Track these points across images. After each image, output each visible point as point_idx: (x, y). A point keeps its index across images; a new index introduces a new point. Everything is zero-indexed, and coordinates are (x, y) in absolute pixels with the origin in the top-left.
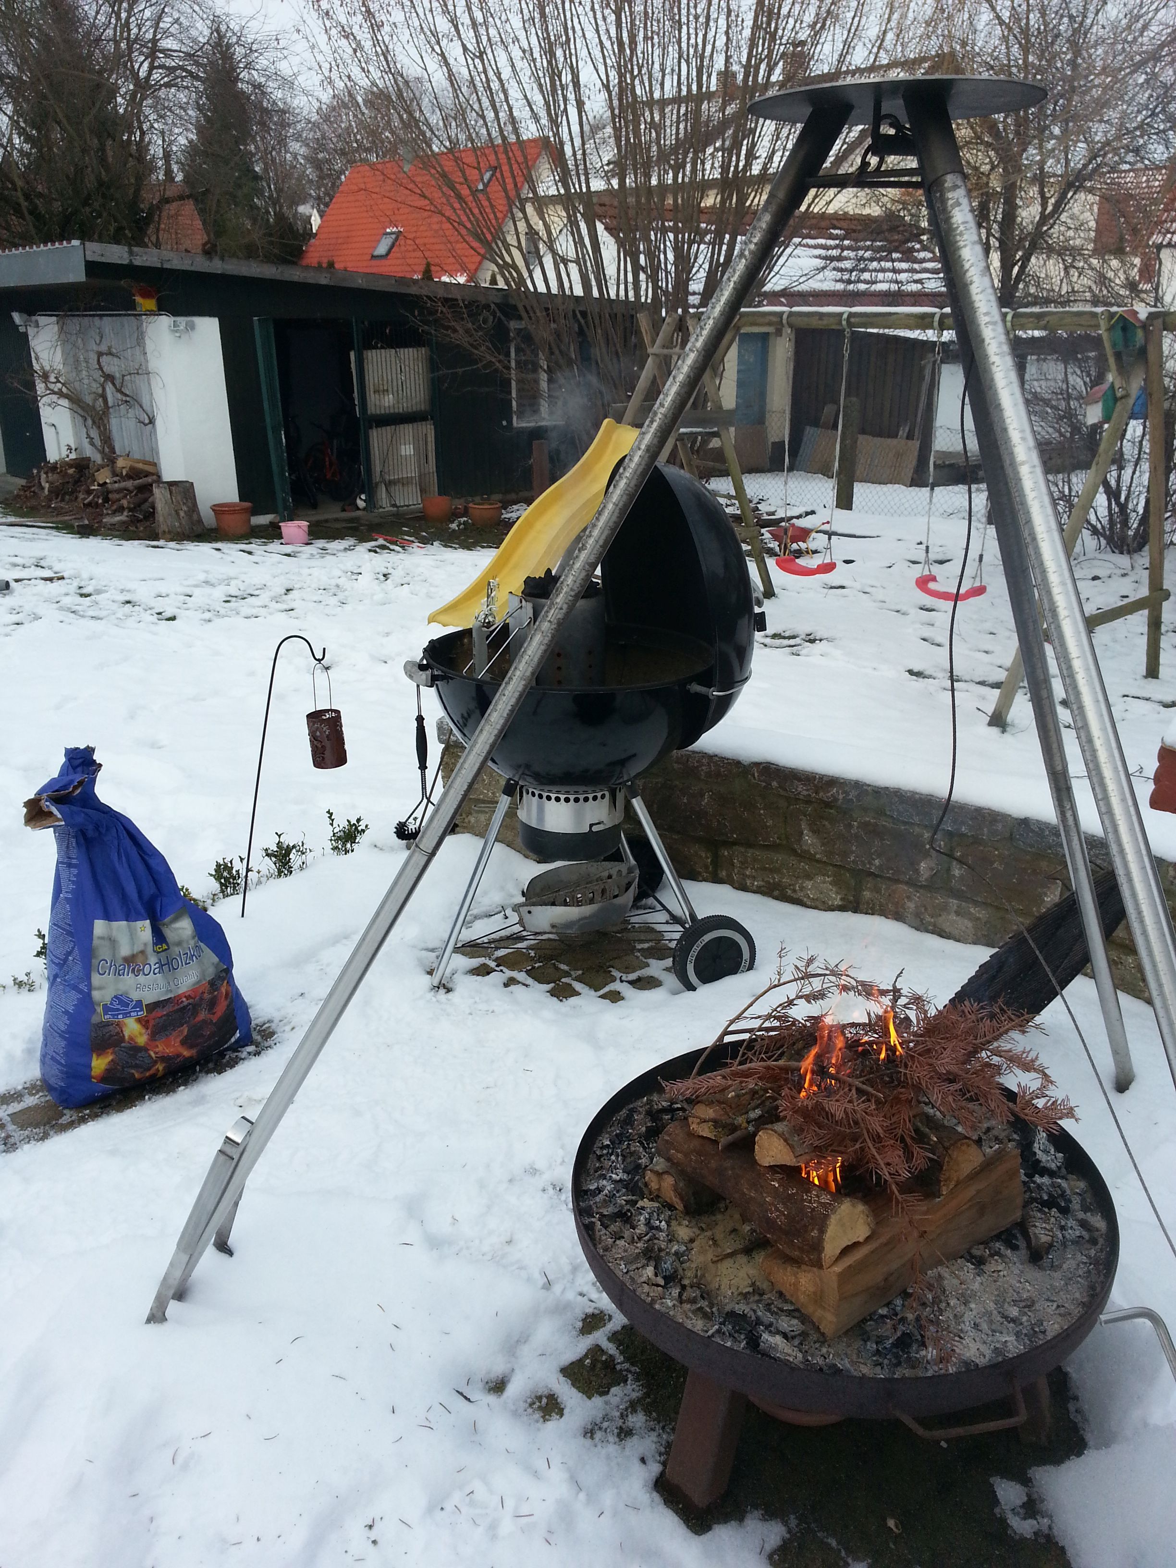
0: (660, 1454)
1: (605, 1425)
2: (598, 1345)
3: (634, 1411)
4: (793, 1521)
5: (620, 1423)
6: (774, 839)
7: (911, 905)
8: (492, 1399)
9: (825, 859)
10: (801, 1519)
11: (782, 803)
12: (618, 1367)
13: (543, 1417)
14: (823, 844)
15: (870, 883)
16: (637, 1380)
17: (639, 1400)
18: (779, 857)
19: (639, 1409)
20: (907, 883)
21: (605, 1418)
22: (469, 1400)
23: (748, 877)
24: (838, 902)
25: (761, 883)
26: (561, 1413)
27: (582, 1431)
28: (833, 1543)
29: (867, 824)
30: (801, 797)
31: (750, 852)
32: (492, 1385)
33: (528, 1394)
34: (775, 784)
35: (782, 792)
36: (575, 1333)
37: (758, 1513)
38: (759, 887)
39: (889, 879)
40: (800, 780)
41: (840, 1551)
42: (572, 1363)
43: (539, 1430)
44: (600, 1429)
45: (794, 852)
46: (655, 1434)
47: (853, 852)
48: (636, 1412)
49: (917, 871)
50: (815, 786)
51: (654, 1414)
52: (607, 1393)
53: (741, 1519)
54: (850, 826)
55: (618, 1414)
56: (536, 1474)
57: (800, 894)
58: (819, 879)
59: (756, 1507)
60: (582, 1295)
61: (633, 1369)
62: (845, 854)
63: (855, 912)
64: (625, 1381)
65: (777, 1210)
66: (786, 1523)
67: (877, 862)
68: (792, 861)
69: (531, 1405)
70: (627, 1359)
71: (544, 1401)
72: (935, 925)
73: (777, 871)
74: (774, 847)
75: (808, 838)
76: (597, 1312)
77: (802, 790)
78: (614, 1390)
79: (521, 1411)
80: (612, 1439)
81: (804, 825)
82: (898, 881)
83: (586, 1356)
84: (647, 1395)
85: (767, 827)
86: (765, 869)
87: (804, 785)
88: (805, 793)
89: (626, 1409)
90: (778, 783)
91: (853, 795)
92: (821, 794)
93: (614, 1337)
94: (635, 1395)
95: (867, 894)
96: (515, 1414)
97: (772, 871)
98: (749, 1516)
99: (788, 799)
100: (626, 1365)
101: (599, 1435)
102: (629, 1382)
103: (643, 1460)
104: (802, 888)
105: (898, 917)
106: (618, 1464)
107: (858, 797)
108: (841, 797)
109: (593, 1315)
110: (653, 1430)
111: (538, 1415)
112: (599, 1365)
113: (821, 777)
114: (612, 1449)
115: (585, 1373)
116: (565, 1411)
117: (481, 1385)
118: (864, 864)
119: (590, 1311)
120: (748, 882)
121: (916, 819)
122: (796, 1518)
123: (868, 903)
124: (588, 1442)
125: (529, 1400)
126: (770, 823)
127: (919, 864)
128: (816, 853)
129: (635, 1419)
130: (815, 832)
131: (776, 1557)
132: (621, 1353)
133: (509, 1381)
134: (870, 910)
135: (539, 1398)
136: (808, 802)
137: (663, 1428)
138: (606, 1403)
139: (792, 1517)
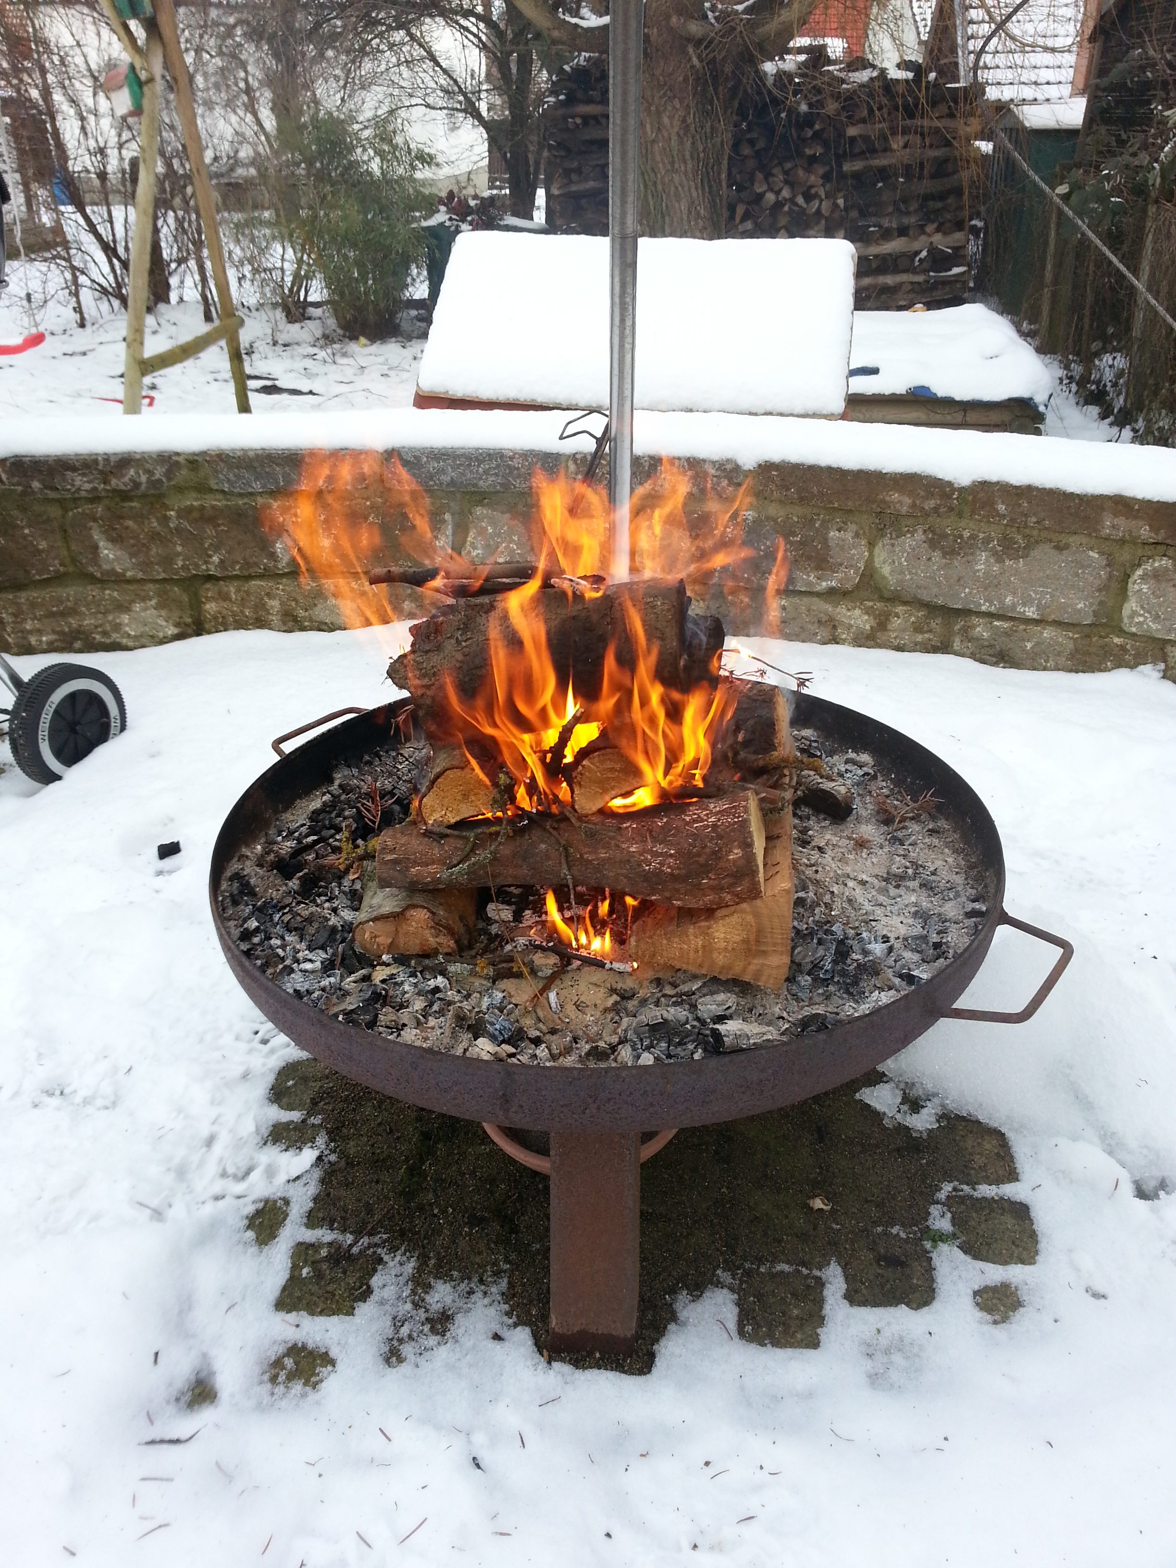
0: (509, 1314)
1: (405, 1331)
2: (300, 1244)
3: (428, 1288)
4: (724, 1276)
5: (422, 1315)
6: (55, 566)
7: (274, 604)
8: (207, 1415)
9: (140, 575)
10: (730, 1267)
11: (54, 512)
12: (355, 1250)
13: (306, 1384)
14: (132, 555)
15: (209, 589)
16: (393, 1249)
17: (419, 1270)
18: (70, 592)
19: (432, 1281)
20: (261, 577)
21: (398, 1322)
22: (177, 1441)
23: (30, 632)
24: (171, 631)
25: (52, 637)
26: (327, 1360)
27: (380, 1360)
28: (786, 1268)
29: (190, 510)
30: (83, 494)
31: (23, 597)
32: (188, 1397)
33: (257, 1370)
34: (36, 485)
35: (52, 495)
36: (254, 1249)
37: (683, 1296)
38: (51, 643)
39: (237, 577)
40: (74, 469)
41: (798, 1271)
42: (284, 1289)
43: (318, 1403)
44: (401, 1341)
45: (92, 579)
46: (479, 1295)
47: (178, 554)
48: (430, 1286)
49: (273, 556)
50: (101, 472)
51: (455, 1273)
52: (369, 1291)
53: (673, 1317)
54: (166, 519)
55: (409, 1306)
56: (376, 1463)
57: (115, 637)
58: (137, 607)
59: (673, 1291)
60: (218, 1198)
61: (376, 1239)
62: (167, 561)
63: (198, 634)
64: (380, 1261)
65: (656, 855)
66: (719, 1284)
67: (215, 559)
68: (92, 591)
69: (274, 1379)
70: (358, 1233)
71: (289, 1362)
72: (311, 620)
73: (73, 612)
74: (58, 579)
75: (108, 552)
76: (260, 1205)
77: (82, 483)
78: (376, 1281)
79: (266, 1399)
80: (433, 1340)
81: (96, 535)
82: (249, 578)
83: (295, 1268)
84: (423, 1259)
85: (39, 552)
86: (52, 615)
87: (84, 475)
88: (87, 486)
89: (414, 1292)
90: (41, 482)
91: (159, 473)
92: (114, 482)
93: (312, 1220)
94: (410, 1267)
95: (211, 607)
96: (260, 1408)
97: (63, 614)
98: (678, 1306)
99: (61, 502)
100: (365, 1241)
101: (407, 1350)
102: (386, 1258)
103: (497, 1337)
104: (117, 627)
105: (261, 623)
106: (470, 1366)
107: (169, 474)
108: (144, 478)
109: (258, 1213)
110: (471, 1292)
111: (297, 1387)
112: (325, 1266)
113: (107, 457)
114: (443, 1354)
115: (314, 1289)
116: (333, 1354)
117: (172, 1409)
118: (197, 566)
119: (250, 1209)
120: (33, 640)
121: (257, 486)
122: (724, 1271)
123: (216, 618)
124: (405, 1369)
125: (266, 1377)
126: (43, 545)
127: (273, 546)
128: (125, 570)
129: (437, 1297)
130: (116, 539)
131: (748, 1328)
132: (344, 1231)
133: (212, 1374)
134: (222, 625)
135: (278, 1364)
136: (95, 498)
137: (481, 1281)
138: (382, 1303)
139: (719, 1272)
